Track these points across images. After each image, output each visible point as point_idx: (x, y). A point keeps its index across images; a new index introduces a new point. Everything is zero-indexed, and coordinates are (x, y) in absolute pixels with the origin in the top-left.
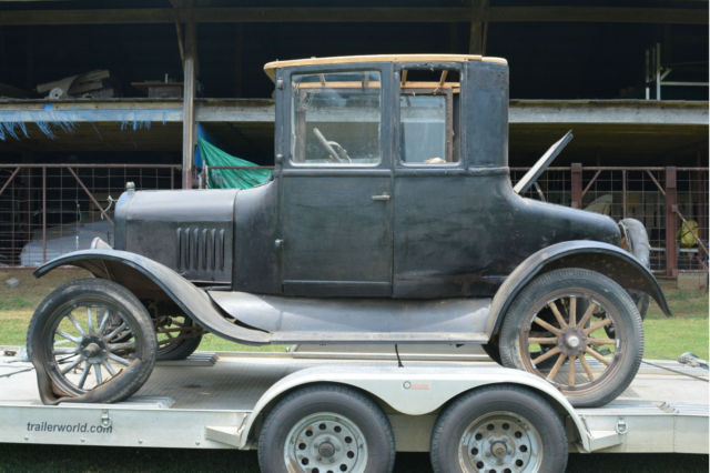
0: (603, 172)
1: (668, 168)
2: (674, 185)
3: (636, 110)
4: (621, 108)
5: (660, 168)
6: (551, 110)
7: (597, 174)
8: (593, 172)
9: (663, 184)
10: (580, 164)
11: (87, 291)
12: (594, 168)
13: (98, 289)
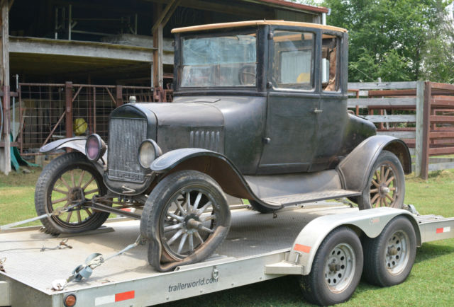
0: (83, 88)
1: (118, 86)
2: (121, 97)
3: (95, 49)
4: (87, 47)
5: (113, 86)
6: (47, 45)
7: (79, 90)
8: (77, 88)
9: (115, 97)
10: (71, 82)
11: (193, 180)
12: (78, 85)
13: (201, 178)
